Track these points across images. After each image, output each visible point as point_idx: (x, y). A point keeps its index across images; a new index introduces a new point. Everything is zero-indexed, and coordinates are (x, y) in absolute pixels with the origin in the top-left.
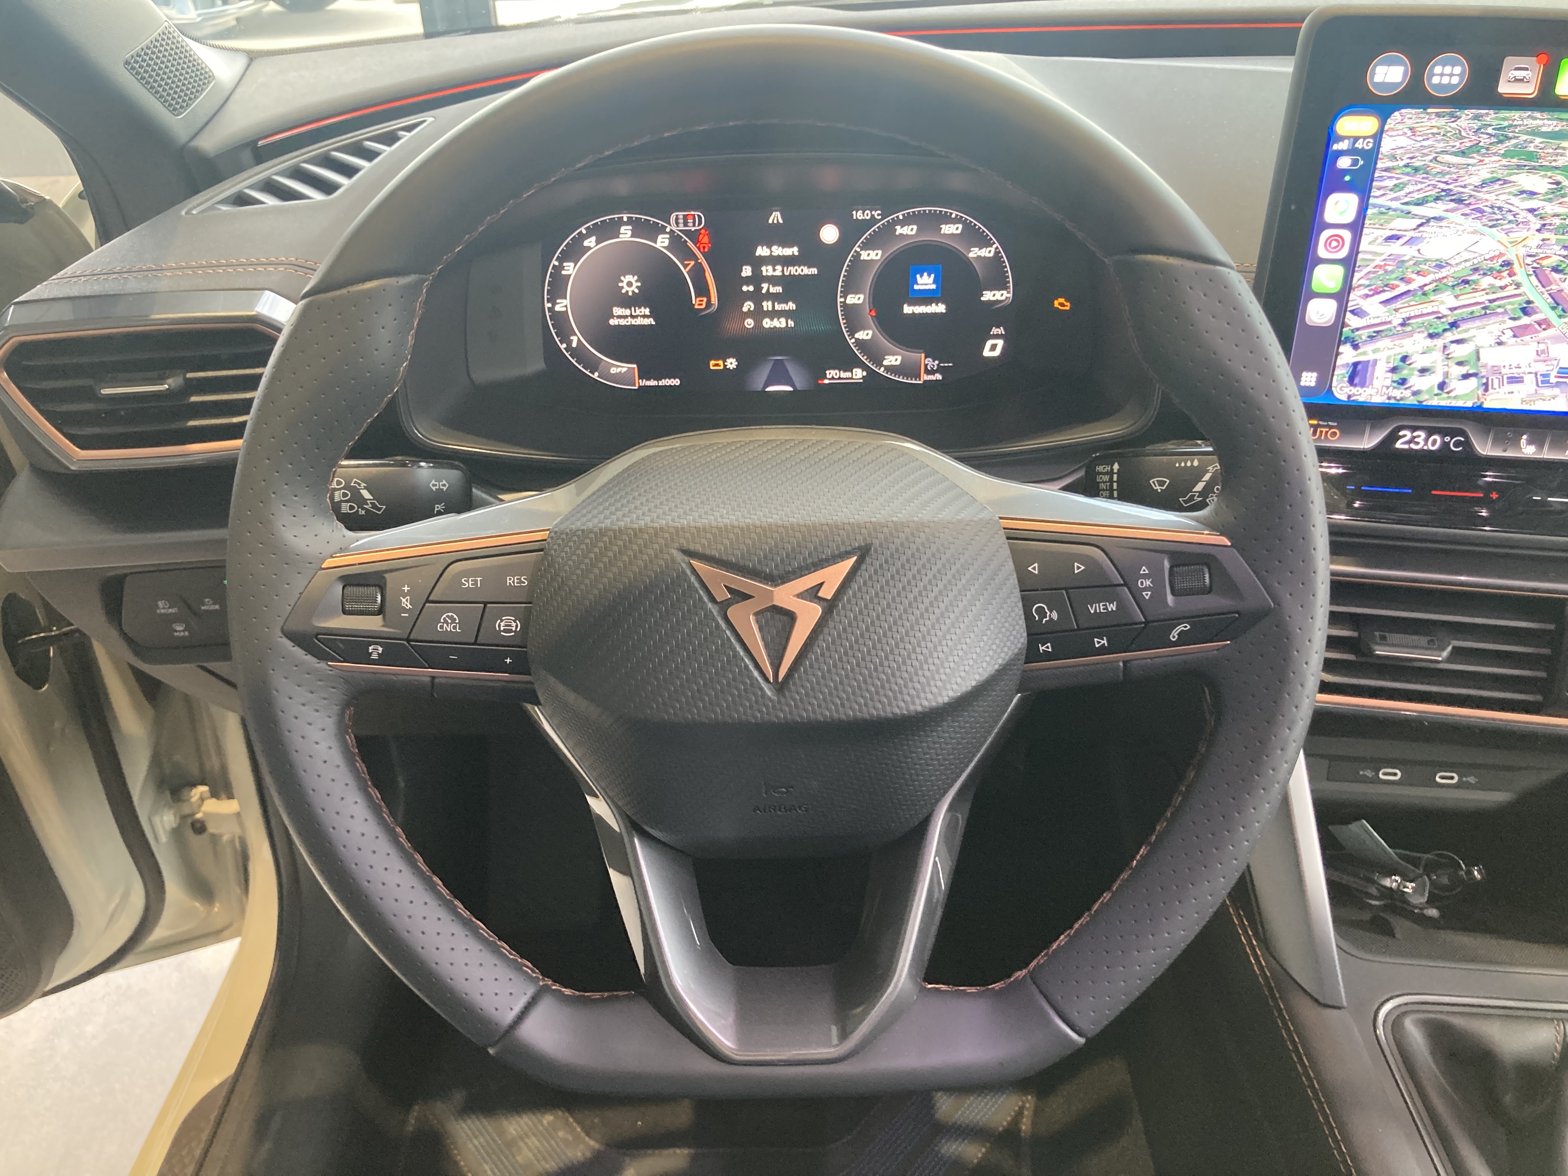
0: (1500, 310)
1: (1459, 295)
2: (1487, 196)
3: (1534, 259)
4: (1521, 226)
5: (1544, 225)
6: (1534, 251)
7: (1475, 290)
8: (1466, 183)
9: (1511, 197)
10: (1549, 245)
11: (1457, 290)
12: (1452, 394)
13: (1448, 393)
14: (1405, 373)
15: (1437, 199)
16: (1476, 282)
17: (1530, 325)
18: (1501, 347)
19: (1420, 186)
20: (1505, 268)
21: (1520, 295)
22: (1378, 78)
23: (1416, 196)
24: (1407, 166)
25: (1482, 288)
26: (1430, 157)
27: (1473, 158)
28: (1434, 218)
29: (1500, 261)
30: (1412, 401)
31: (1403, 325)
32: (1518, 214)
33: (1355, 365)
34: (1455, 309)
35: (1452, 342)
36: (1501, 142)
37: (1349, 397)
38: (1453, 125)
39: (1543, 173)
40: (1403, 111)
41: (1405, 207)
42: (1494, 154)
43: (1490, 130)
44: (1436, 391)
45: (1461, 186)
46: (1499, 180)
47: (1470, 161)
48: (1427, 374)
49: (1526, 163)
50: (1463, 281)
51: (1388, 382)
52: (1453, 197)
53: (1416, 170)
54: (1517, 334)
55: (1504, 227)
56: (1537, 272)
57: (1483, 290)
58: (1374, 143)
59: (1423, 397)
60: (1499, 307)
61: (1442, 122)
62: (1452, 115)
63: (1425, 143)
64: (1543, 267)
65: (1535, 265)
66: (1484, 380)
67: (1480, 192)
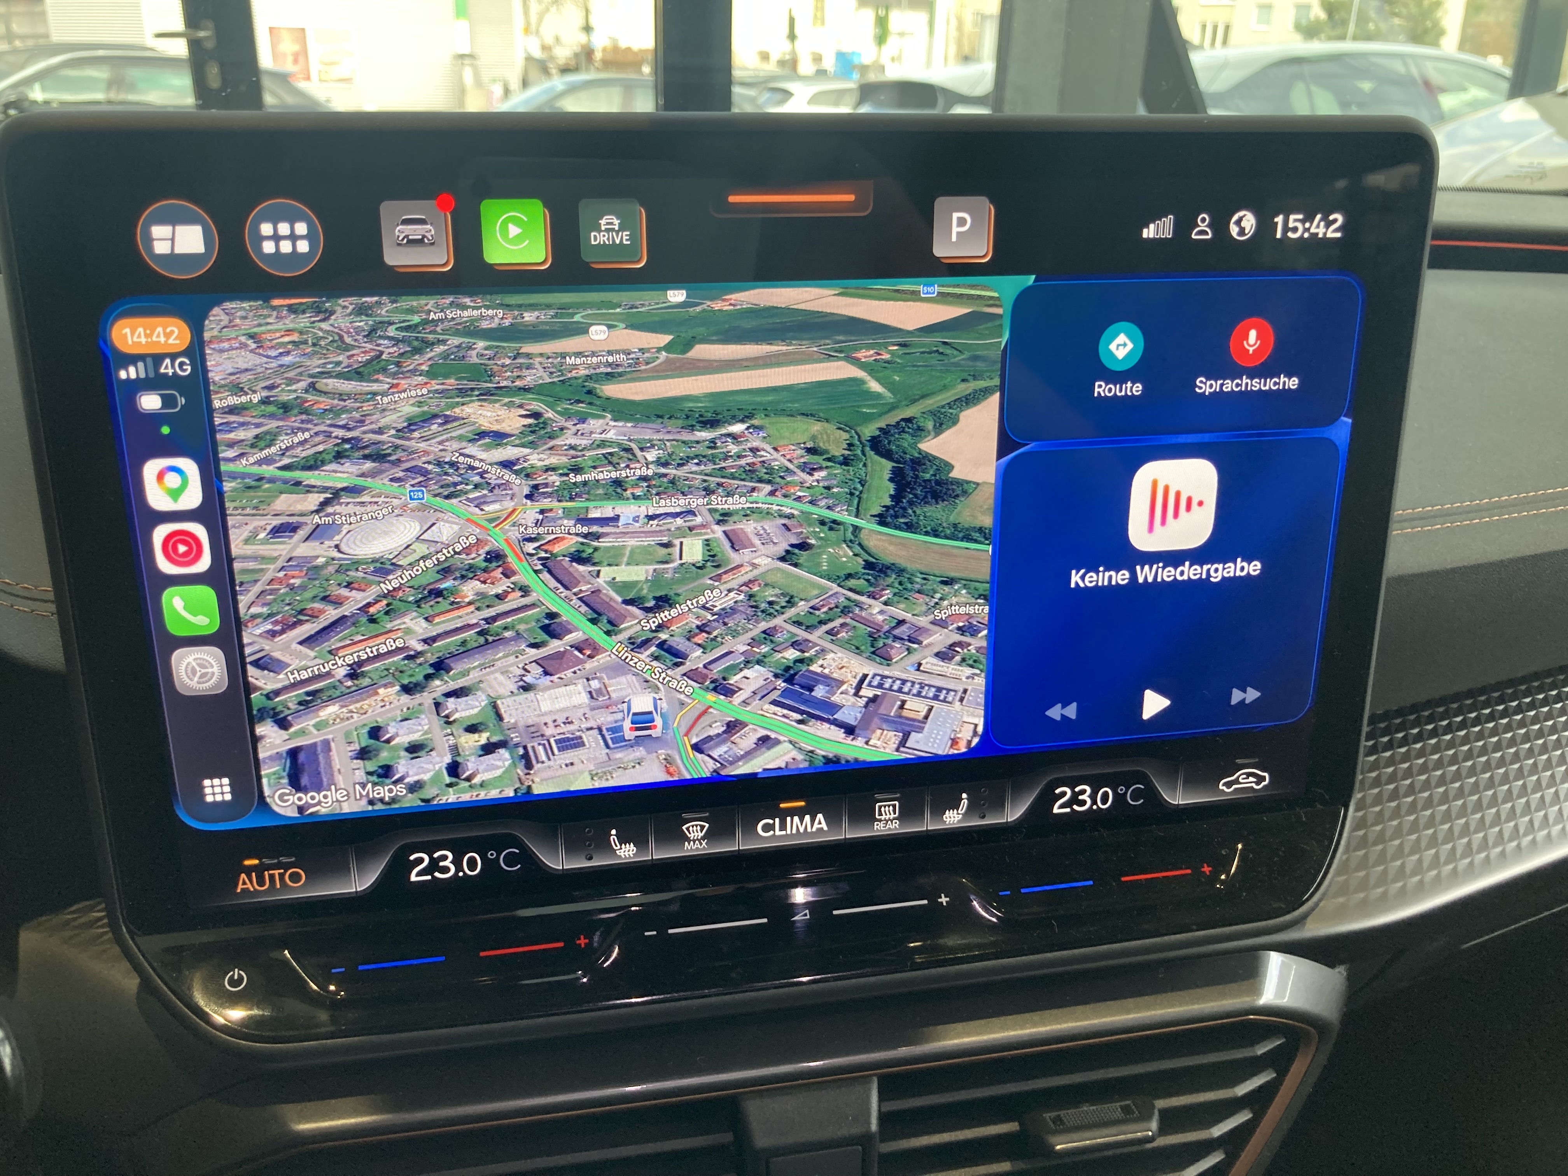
0: (507, 634)
1: (434, 616)
2: (423, 445)
3: (536, 544)
4: (496, 491)
5: (536, 487)
6: (532, 531)
7: (456, 606)
8: (380, 425)
9: (464, 444)
10: (554, 519)
11: (426, 608)
12: (476, 780)
13: (468, 779)
14: (384, 756)
15: (339, 456)
16: (453, 591)
17: (566, 651)
18: (530, 695)
19: (301, 436)
20: (494, 564)
21: (533, 606)
22: (161, 248)
23: (303, 453)
24: (265, 401)
25: (467, 600)
26: (302, 385)
27: (377, 381)
28: (344, 489)
29: (482, 552)
30: (411, 801)
31: (353, 675)
32: (486, 472)
33: (293, 753)
34: (434, 639)
35: (448, 695)
36: (417, 351)
37: (301, 809)
38: (325, 326)
39: (507, 400)
40: (228, 305)
41: (287, 474)
42: (414, 372)
43: (392, 331)
44: (448, 780)
45: (373, 432)
46: (435, 416)
47: (375, 387)
48: (422, 753)
49: (472, 385)
50: (430, 592)
51: (360, 776)
52: (367, 452)
53: (286, 408)
54: (549, 669)
55: (471, 496)
56: (548, 565)
57: (470, 603)
58: (193, 364)
59: (429, 792)
60: (506, 628)
61: (303, 321)
62: (318, 310)
63: (287, 360)
64: (554, 556)
65: (543, 555)
66: (521, 751)
67: (409, 439)
